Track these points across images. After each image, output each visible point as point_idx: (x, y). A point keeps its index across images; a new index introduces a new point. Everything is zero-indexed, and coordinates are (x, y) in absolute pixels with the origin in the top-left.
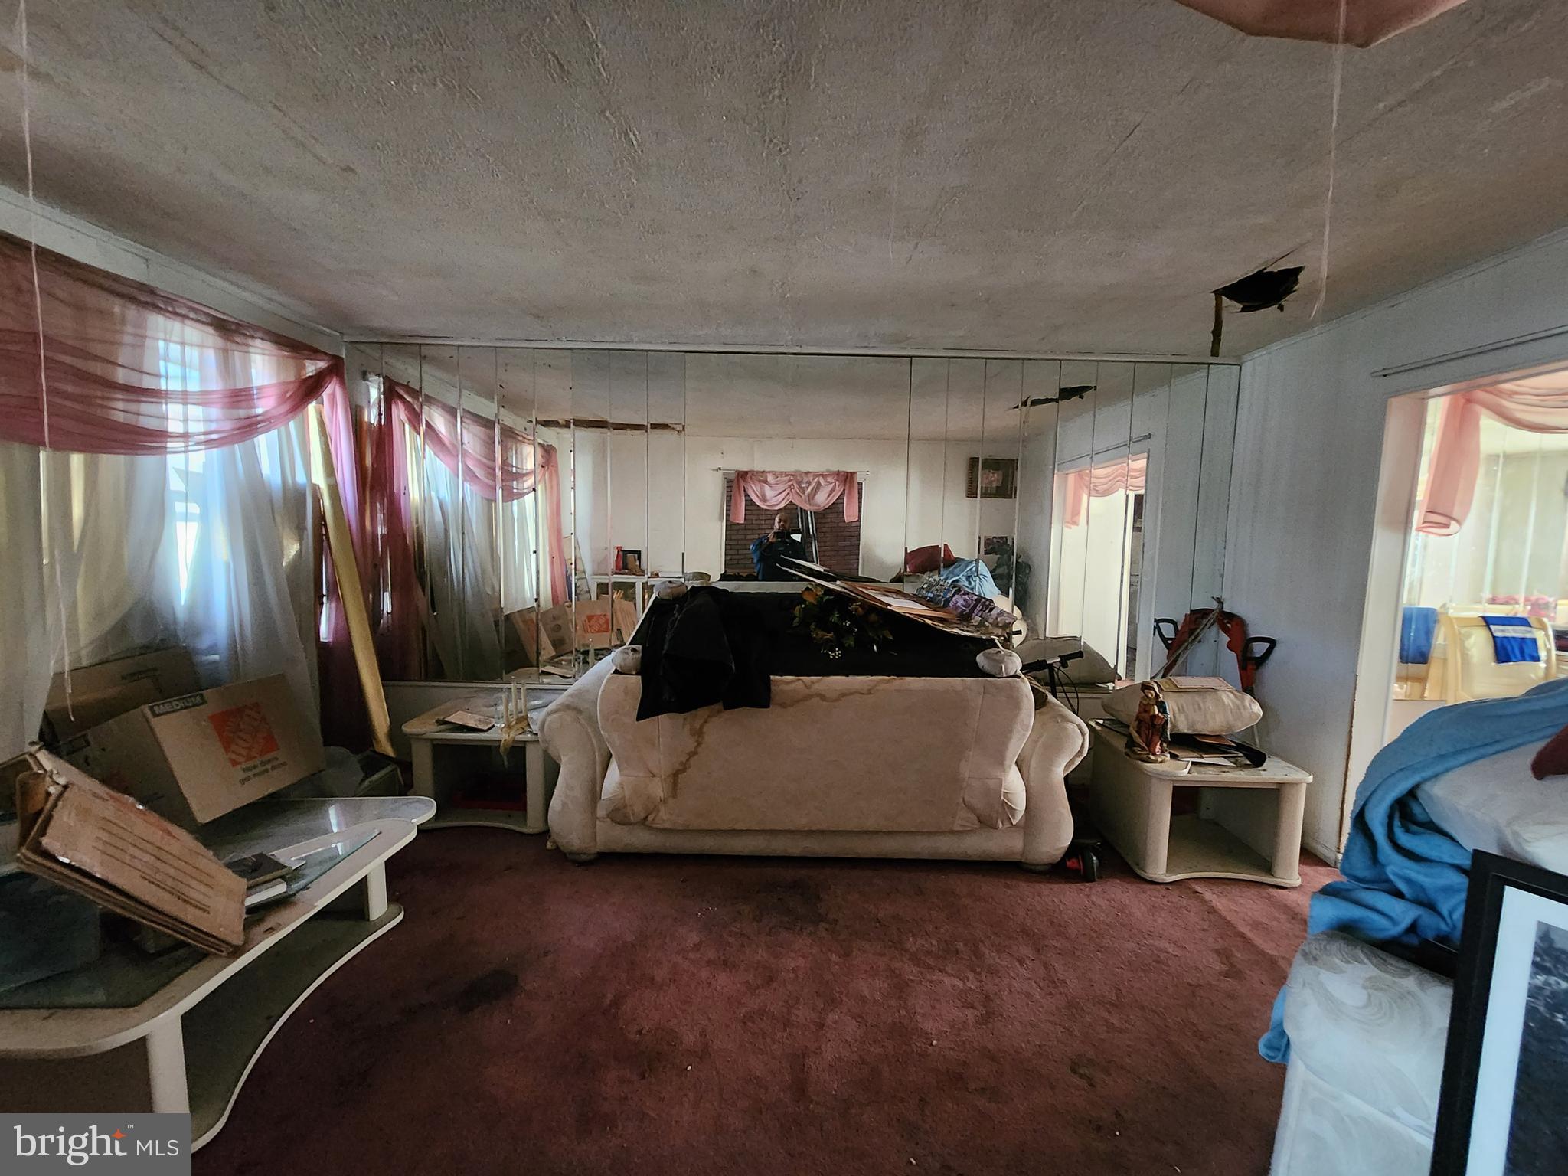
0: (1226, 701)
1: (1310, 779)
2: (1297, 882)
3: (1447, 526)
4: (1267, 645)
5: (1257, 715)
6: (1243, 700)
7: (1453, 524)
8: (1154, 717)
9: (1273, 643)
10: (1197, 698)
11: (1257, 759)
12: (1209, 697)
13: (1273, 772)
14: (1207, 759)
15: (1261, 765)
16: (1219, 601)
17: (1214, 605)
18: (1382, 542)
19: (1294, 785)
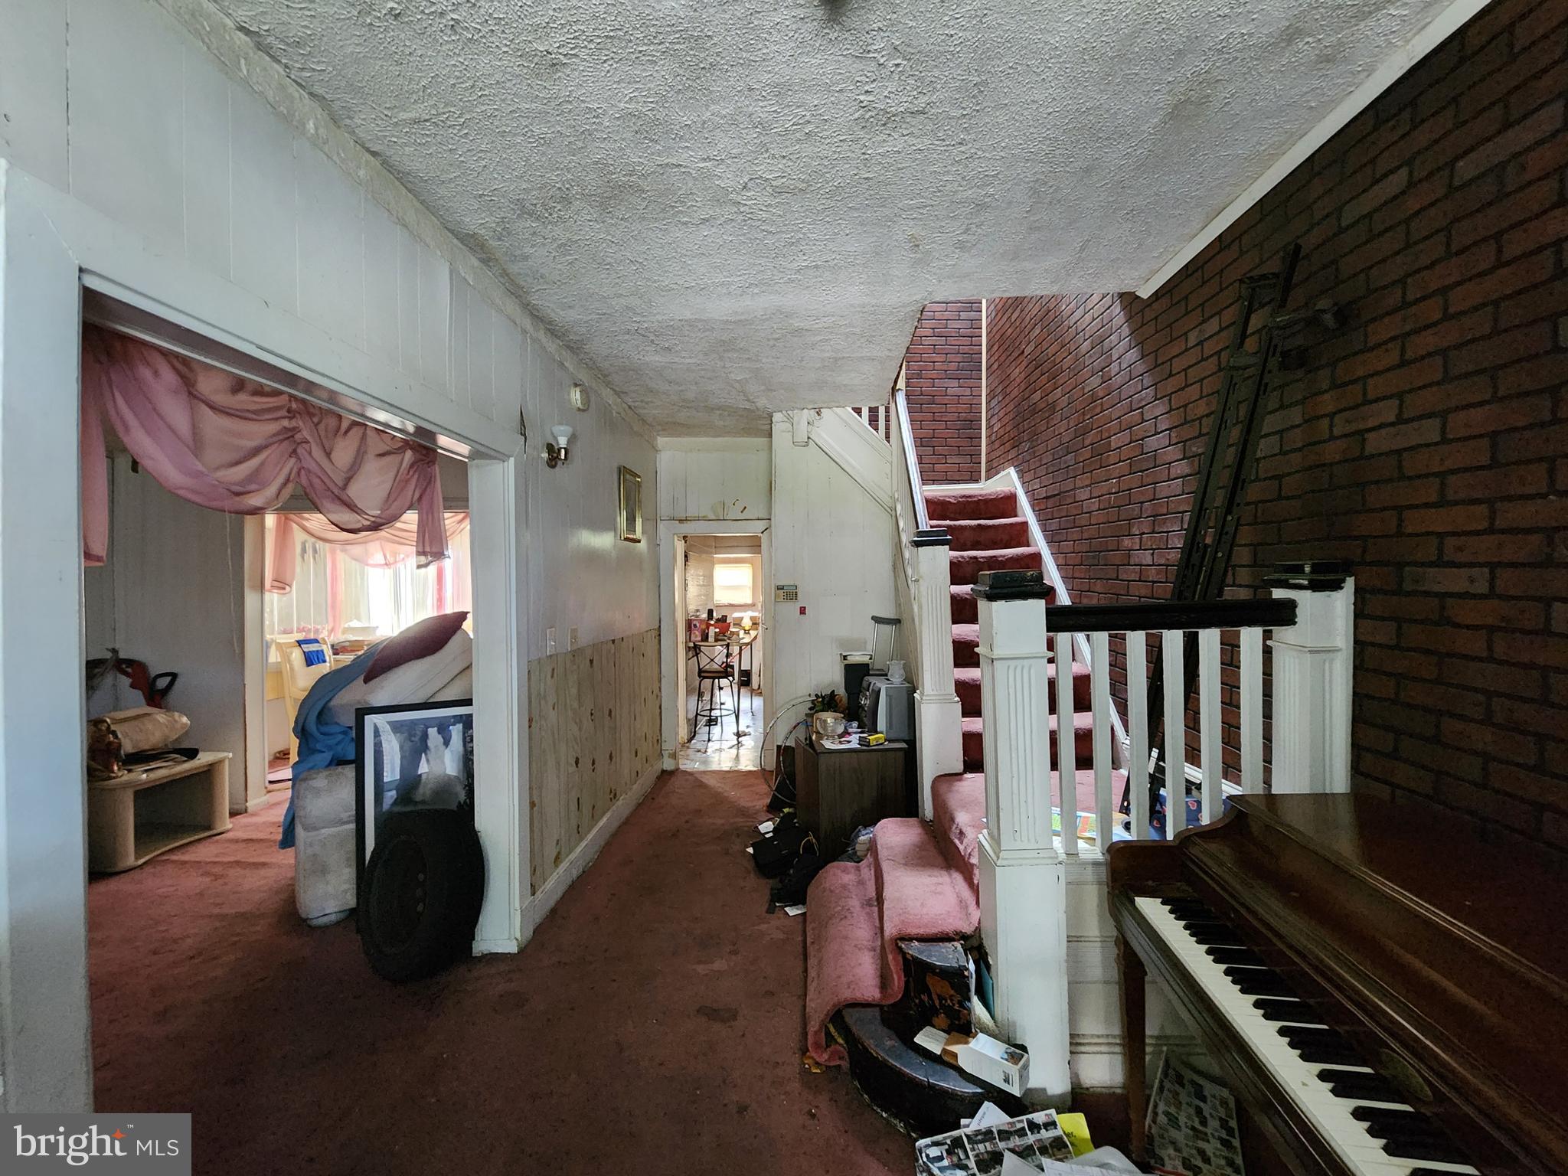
0: (161, 720)
1: (231, 755)
2: (230, 826)
3: (284, 589)
4: (170, 678)
5: (186, 724)
6: (173, 716)
7: (288, 588)
8: (110, 743)
9: (174, 676)
10: (136, 723)
11: (192, 754)
12: (146, 720)
13: (204, 758)
14: (153, 765)
15: (196, 756)
16: (114, 651)
17: (109, 655)
18: (250, 599)
19: (221, 762)
